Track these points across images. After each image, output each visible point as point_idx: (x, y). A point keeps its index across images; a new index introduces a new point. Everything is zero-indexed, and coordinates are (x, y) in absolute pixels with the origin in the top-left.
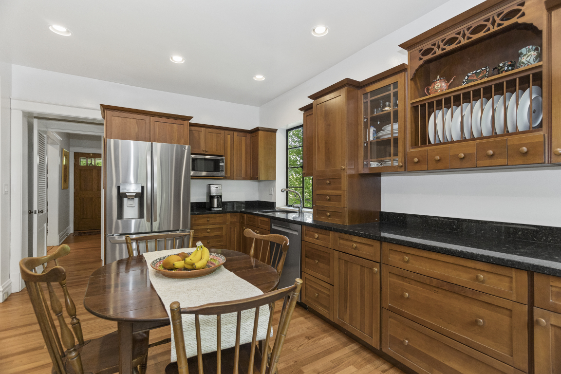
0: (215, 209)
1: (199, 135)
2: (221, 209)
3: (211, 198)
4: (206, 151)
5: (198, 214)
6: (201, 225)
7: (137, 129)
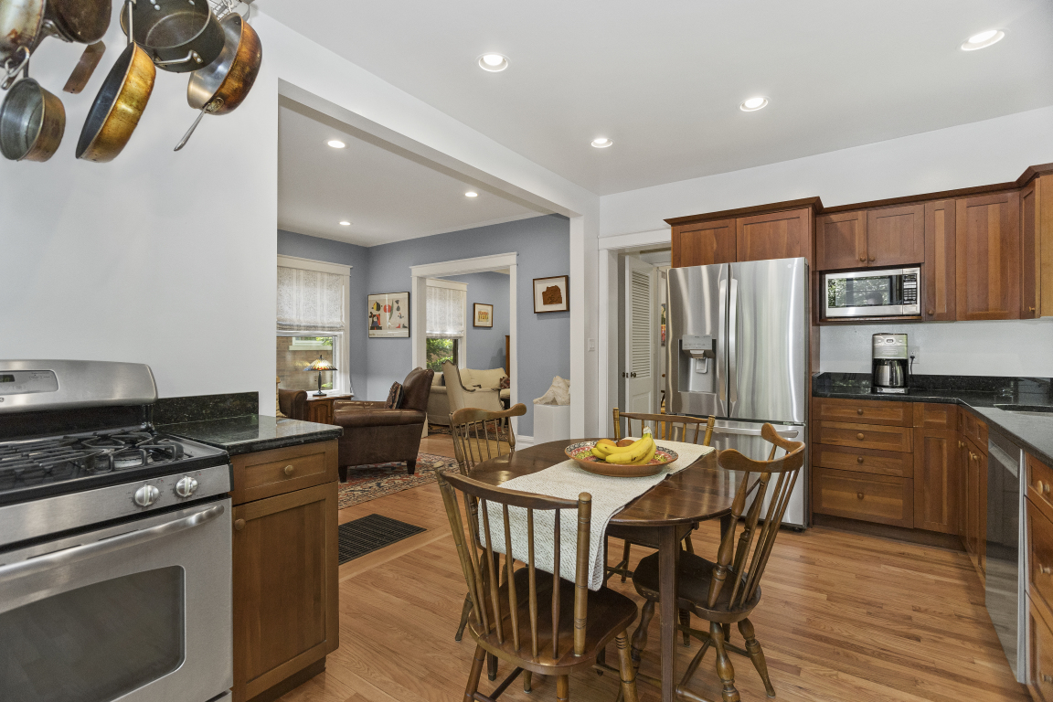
0: (885, 390)
1: (852, 230)
2: (901, 391)
3: (877, 363)
4: (869, 260)
5: (832, 396)
6: (841, 420)
7: (715, 245)
